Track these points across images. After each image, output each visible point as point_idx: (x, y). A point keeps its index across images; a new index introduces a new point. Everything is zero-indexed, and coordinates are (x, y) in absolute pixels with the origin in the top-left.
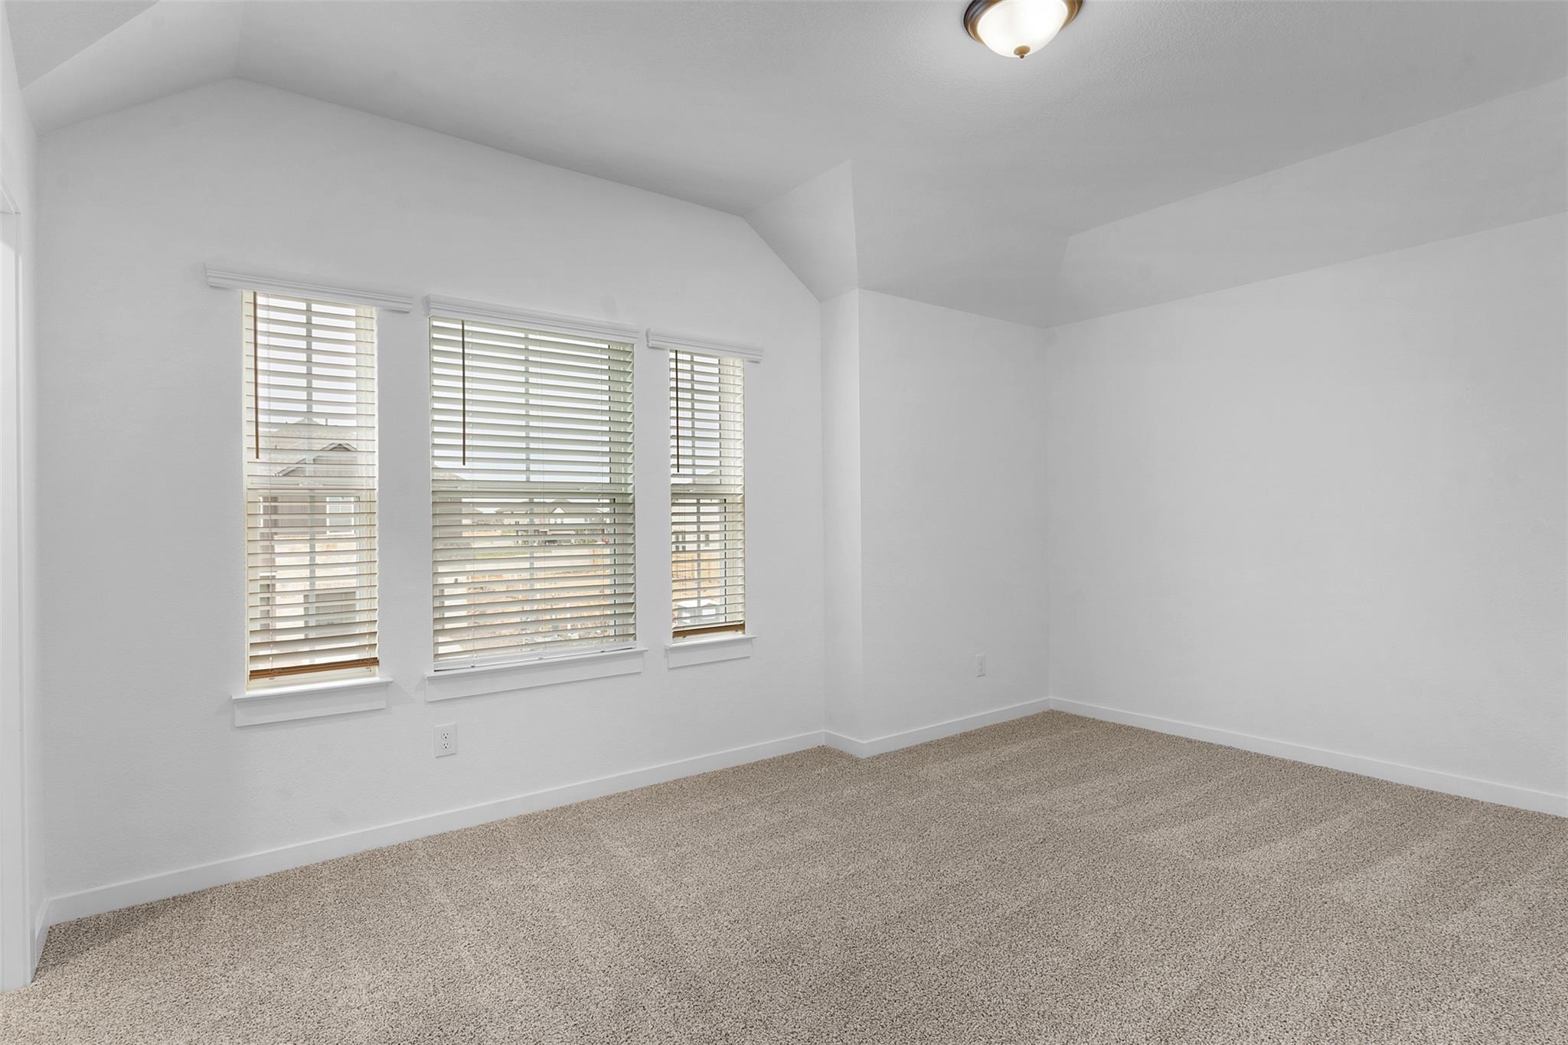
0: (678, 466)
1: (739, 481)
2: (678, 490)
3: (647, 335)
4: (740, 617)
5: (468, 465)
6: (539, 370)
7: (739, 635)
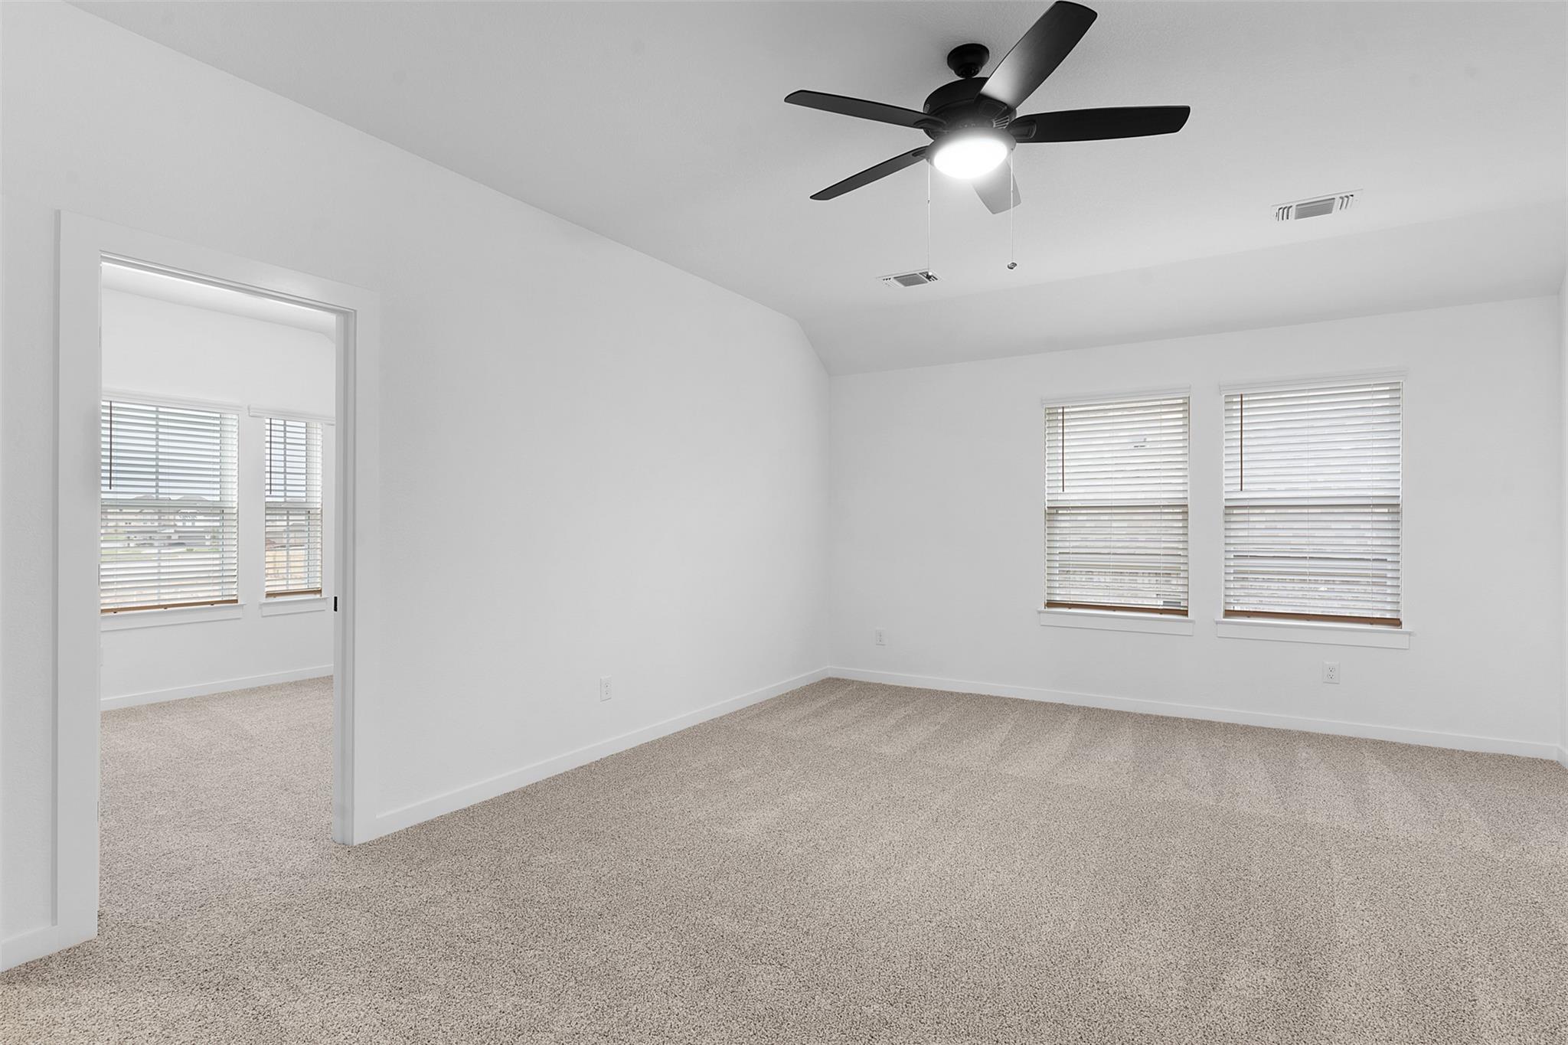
0: (271, 490)
1: (319, 500)
2: (269, 505)
3: (249, 409)
4: (319, 586)
5: (113, 488)
6: (166, 430)
7: (318, 596)
